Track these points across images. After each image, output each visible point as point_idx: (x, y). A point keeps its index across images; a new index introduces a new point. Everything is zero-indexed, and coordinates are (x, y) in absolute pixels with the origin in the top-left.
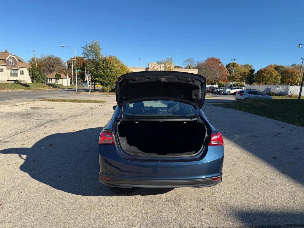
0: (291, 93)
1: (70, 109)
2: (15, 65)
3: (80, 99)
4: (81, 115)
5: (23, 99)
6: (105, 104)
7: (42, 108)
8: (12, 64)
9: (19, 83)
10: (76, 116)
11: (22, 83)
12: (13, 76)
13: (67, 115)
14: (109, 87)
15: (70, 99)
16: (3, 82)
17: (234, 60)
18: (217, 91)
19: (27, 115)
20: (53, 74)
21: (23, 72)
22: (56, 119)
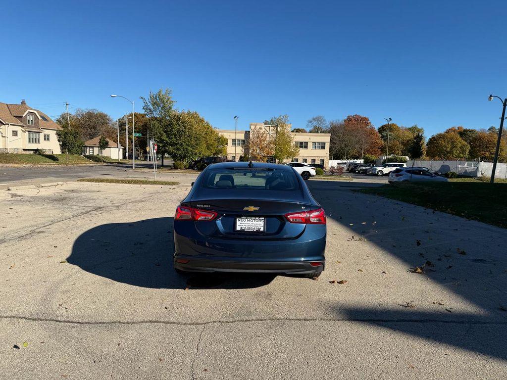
0: (482, 174)
1: (124, 193)
2: (37, 126)
3: (140, 179)
4: (142, 201)
5: (51, 178)
6: (178, 187)
7: (82, 191)
8: (32, 123)
9: (42, 153)
10: (136, 202)
11: (47, 153)
12: (33, 142)
13: (121, 201)
14: (185, 162)
15: (123, 179)
16: (16, 152)
17: (389, 120)
18: (361, 170)
19: (60, 200)
20: (96, 140)
21: (48, 136)
22: (105, 205)
